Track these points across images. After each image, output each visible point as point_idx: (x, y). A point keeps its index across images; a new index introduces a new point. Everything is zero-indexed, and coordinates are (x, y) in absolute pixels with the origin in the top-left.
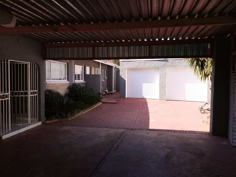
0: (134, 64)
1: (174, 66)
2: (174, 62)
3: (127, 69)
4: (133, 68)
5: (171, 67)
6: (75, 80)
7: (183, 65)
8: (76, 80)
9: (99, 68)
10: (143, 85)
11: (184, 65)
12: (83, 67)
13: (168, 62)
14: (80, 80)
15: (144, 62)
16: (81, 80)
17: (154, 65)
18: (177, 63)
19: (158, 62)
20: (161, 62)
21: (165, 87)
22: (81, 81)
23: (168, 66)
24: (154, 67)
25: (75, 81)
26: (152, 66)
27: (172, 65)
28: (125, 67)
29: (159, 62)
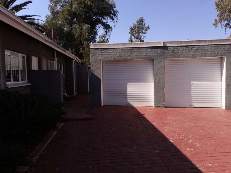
0: (113, 53)
1: (176, 57)
2: (176, 49)
3: (101, 61)
4: (113, 59)
5: (171, 58)
6: (8, 83)
7: (190, 54)
8: (10, 81)
9: (54, 60)
10: (128, 85)
11: (192, 54)
12: (25, 56)
13: (167, 50)
14: (18, 80)
15: (129, 51)
16: (22, 80)
17: (145, 54)
18: (181, 51)
19: (152, 50)
20: (156, 50)
21: (163, 89)
22: (22, 83)
23: (167, 55)
24: (145, 58)
25: (5, 84)
26: (142, 57)
27: (173, 55)
28: (100, 58)
29: (154, 50)
